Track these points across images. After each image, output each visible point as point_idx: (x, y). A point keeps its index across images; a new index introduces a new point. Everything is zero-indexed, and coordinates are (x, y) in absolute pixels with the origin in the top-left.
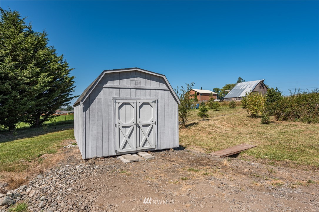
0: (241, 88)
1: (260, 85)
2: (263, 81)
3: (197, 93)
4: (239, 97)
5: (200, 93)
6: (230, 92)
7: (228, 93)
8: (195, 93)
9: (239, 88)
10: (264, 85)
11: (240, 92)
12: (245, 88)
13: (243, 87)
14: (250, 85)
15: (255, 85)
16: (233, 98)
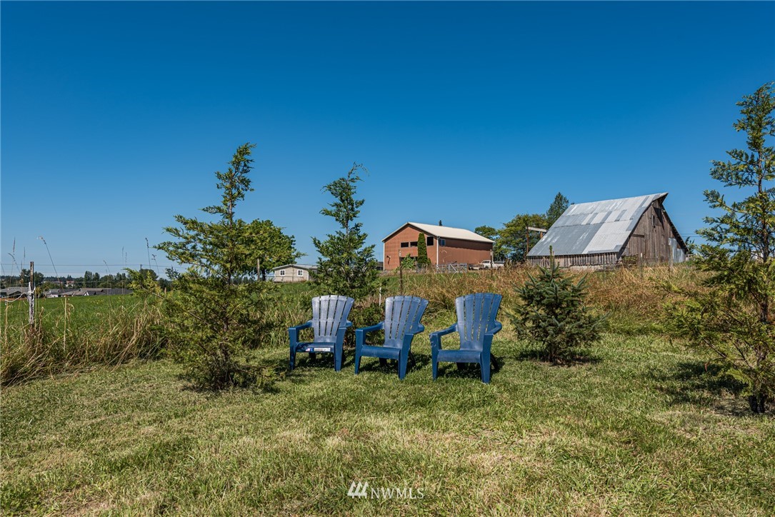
0: (584, 223)
1: (654, 214)
2: (661, 200)
3: (426, 236)
4: (585, 252)
5: (436, 237)
6: (545, 237)
7: (539, 238)
8: (421, 237)
9: (578, 222)
10: (665, 213)
11: (585, 235)
12: (602, 223)
13: (593, 218)
14: (618, 213)
15: (637, 212)
16: (561, 257)
